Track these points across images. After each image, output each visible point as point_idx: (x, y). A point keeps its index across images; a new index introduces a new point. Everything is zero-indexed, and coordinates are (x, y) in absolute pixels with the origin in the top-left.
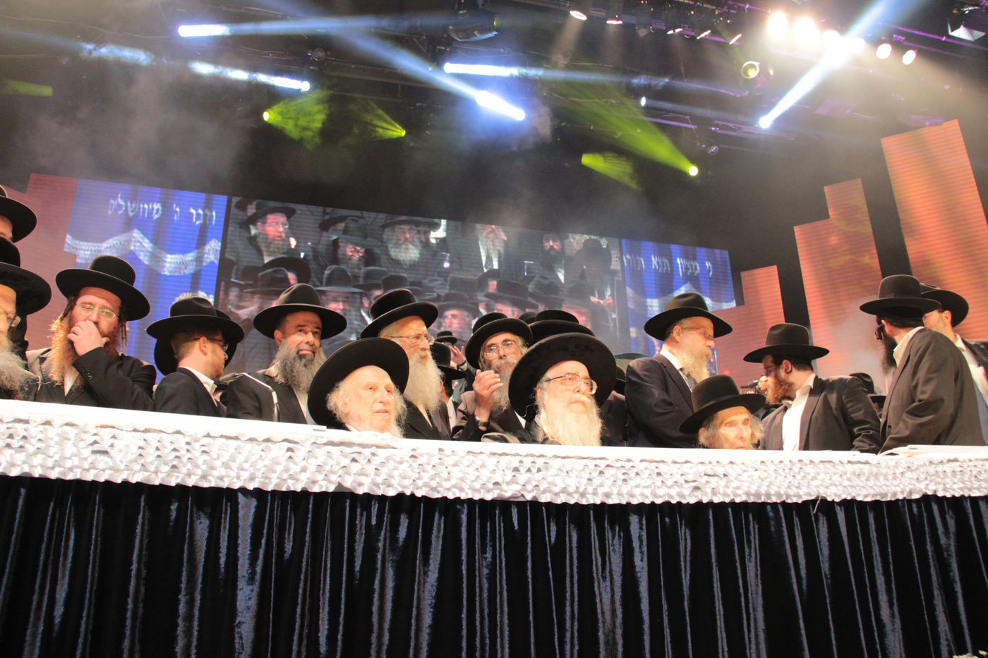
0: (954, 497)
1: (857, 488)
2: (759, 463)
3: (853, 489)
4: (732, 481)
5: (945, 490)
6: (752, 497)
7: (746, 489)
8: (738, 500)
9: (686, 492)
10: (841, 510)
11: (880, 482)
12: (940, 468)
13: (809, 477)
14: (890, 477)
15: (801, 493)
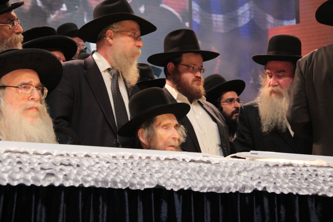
0: (282, 194)
1: (195, 181)
2: (111, 158)
3: (192, 182)
4: (85, 170)
5: (276, 188)
6: (100, 183)
7: (95, 177)
8: (87, 185)
9: (42, 177)
10: (179, 198)
11: (217, 178)
12: (273, 171)
13: (154, 171)
14: (227, 175)
15: (144, 182)
